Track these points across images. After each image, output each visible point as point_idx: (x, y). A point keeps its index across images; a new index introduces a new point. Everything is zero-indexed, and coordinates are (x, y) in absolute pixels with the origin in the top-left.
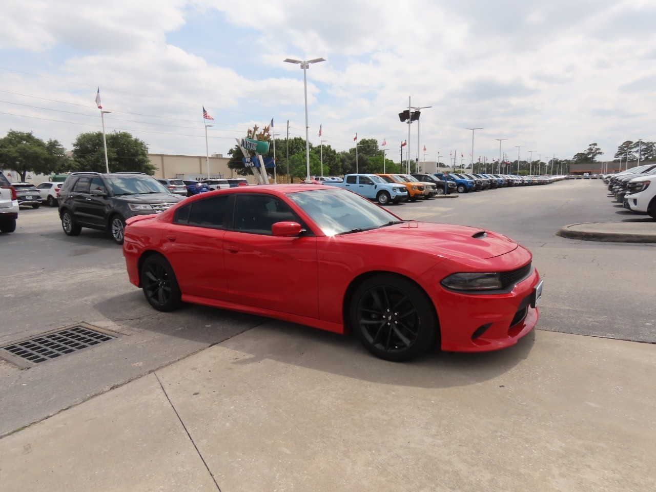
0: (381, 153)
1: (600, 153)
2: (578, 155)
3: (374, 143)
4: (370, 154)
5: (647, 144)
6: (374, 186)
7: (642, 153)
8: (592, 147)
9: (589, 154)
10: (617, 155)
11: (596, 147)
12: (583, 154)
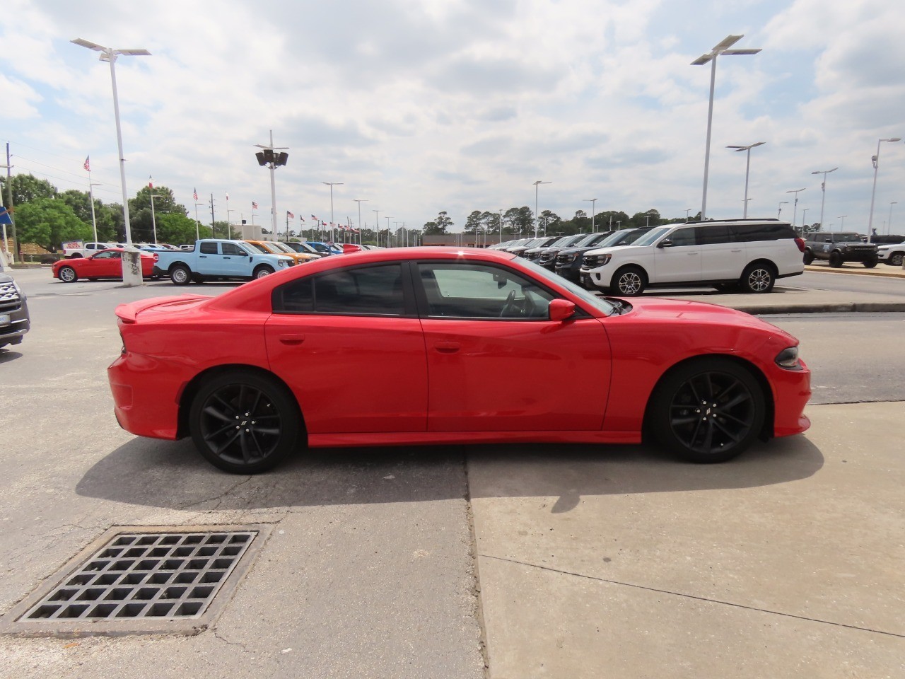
0: (180, 210)
1: (451, 223)
2: (428, 224)
3: (167, 193)
4: (162, 210)
5: (494, 215)
6: (248, 258)
7: (490, 225)
8: (442, 215)
9: (439, 223)
10: (467, 227)
11: (446, 216)
12: (432, 224)
